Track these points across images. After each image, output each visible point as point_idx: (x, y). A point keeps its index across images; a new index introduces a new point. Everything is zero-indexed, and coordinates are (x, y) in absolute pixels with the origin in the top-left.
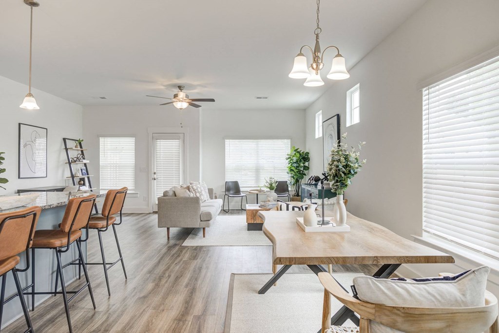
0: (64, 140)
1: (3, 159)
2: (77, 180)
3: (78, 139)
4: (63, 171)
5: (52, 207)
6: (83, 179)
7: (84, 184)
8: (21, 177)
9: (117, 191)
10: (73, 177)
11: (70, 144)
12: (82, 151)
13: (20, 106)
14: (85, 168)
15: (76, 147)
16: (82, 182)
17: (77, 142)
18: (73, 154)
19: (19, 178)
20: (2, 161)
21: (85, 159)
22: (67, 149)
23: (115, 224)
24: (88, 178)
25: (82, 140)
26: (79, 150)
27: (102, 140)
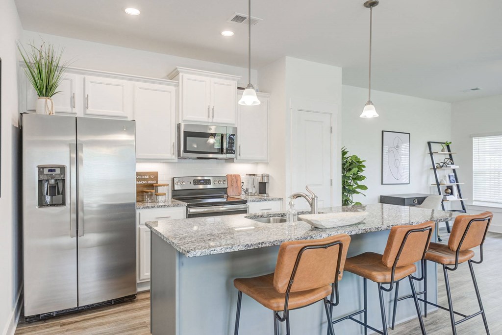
0: (429, 143)
1: (364, 167)
2: (442, 188)
3: (445, 142)
4: (428, 178)
5: (380, 230)
6: (450, 188)
7: (452, 193)
8: (384, 183)
9: (471, 218)
10: (438, 184)
11: (435, 148)
12: (450, 155)
13: (361, 116)
14: (454, 174)
15: (443, 150)
16: (449, 190)
17: (444, 145)
18: (439, 159)
19: (382, 184)
20: (363, 168)
21: (453, 164)
22: (431, 154)
23: (472, 261)
24: (458, 186)
25: (450, 143)
26: (447, 154)
27: (475, 140)
